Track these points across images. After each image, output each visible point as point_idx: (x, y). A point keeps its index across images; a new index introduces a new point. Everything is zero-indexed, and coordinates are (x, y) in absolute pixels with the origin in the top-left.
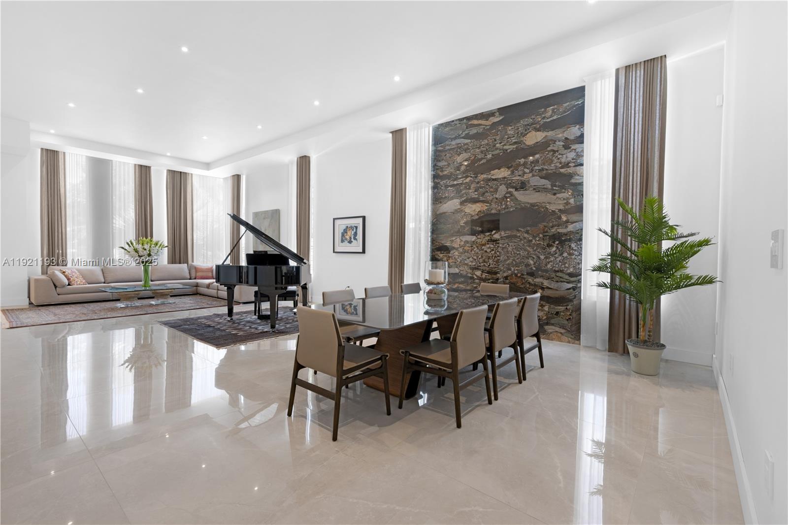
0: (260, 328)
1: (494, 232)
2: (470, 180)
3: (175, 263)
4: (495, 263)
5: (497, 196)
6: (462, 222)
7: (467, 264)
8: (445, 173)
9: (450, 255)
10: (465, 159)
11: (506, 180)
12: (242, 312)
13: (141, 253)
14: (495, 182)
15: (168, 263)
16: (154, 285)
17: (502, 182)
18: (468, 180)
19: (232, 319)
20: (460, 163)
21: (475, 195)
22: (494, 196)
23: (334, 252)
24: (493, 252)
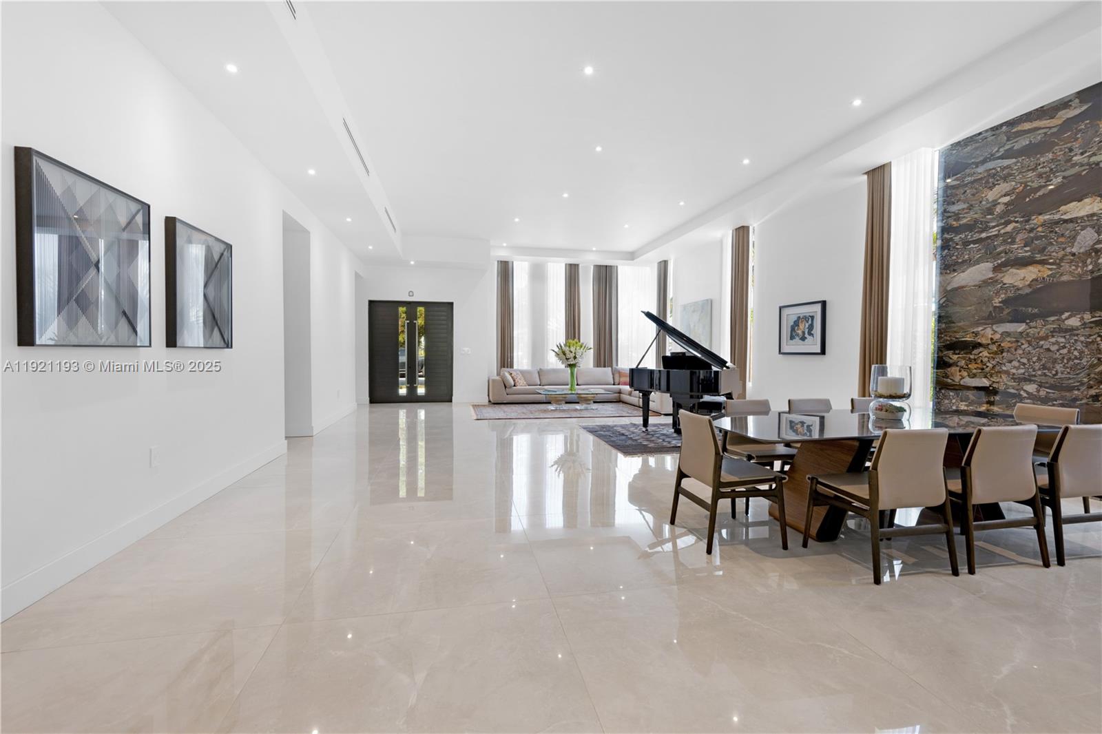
0: (674, 442)
1: (1067, 314)
2: (1014, 228)
3: (600, 367)
4: (1068, 370)
5: (1074, 250)
6: (997, 301)
7: (1007, 373)
8: (964, 221)
9: (972, 357)
10: (1003, 193)
11: (1095, 218)
12: (660, 424)
13: (568, 356)
14: (1070, 226)
15: (594, 367)
16: (579, 390)
17: (1088, 223)
18: (1009, 228)
19: (647, 430)
20: (993, 201)
21: (1024, 253)
22: (1068, 250)
23: (780, 352)
24: (1065, 351)
